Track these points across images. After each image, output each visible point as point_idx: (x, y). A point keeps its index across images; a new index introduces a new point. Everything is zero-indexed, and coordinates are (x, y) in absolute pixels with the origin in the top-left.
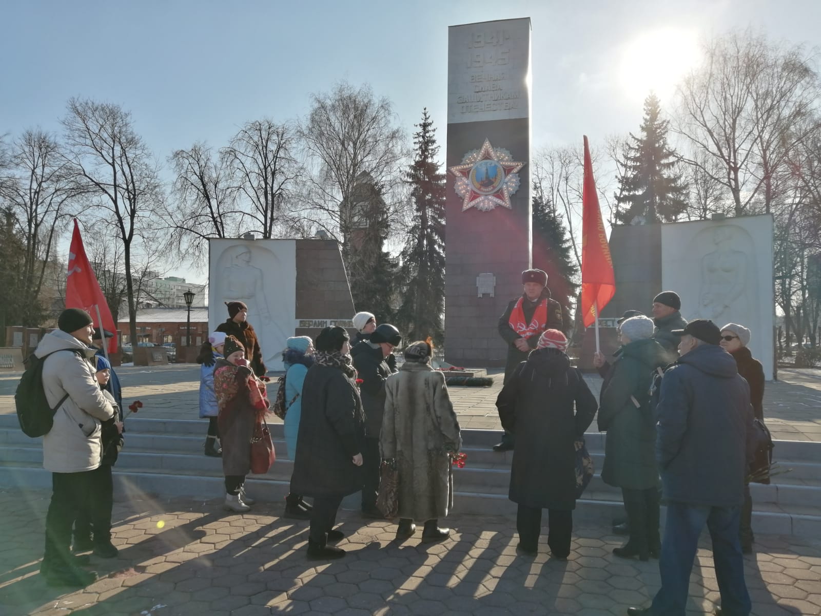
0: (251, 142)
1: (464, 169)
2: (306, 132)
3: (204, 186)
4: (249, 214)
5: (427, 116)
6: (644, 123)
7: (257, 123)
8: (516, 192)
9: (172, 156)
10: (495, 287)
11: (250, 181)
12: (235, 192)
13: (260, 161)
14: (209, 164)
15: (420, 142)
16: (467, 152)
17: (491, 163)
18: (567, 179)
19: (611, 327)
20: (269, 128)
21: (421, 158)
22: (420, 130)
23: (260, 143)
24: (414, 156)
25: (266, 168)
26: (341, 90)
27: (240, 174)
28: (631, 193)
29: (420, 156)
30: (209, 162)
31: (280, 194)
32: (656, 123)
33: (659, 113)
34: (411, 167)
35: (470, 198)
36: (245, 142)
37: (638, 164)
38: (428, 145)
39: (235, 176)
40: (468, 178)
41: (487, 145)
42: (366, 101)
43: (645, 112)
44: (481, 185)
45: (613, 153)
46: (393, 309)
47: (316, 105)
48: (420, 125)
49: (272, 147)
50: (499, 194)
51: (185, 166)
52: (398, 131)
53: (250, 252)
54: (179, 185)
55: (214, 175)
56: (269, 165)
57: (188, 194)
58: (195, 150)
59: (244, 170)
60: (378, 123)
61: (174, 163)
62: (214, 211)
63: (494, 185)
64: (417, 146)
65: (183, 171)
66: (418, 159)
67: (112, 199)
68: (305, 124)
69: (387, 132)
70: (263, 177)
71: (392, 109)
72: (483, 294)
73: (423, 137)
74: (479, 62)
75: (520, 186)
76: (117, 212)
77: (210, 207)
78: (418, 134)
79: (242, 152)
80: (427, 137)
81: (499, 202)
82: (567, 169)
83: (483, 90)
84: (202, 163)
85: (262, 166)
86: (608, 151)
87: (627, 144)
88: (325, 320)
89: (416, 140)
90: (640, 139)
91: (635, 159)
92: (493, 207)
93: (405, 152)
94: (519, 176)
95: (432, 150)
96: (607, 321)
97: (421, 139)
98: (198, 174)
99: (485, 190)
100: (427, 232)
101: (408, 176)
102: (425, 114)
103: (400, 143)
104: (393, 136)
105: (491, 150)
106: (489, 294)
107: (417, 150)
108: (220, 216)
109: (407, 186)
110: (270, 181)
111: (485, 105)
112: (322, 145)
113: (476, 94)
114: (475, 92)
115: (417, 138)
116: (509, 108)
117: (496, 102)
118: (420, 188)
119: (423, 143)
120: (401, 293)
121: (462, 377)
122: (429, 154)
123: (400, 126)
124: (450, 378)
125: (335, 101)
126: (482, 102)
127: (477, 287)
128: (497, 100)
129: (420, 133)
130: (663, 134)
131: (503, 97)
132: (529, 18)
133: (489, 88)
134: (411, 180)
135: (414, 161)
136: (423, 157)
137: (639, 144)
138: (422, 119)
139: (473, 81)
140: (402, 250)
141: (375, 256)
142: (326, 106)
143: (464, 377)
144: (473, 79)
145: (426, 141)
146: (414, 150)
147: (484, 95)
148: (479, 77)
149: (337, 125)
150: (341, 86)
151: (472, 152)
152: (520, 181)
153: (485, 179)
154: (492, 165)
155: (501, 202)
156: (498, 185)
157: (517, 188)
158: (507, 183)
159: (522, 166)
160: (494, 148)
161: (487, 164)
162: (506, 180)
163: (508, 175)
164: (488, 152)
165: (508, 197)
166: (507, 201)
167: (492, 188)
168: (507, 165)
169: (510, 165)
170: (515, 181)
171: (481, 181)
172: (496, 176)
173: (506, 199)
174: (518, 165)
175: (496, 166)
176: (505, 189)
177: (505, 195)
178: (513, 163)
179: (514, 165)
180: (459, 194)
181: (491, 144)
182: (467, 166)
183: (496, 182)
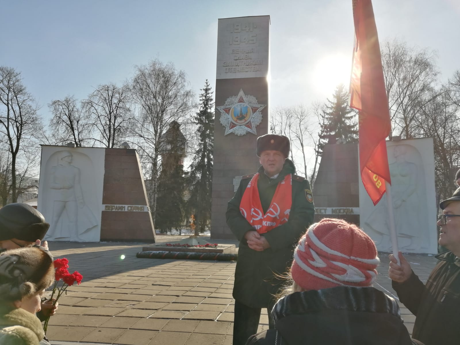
0: (103, 98)
1: (226, 108)
2: (131, 88)
3: (71, 122)
4: (99, 141)
5: (208, 84)
6: (336, 93)
7: (107, 86)
8: (260, 124)
9: (51, 103)
11: (100, 121)
12: (91, 127)
13: (107, 109)
14: (75, 109)
15: (203, 100)
16: (228, 98)
18: (290, 127)
19: (324, 214)
20: (114, 89)
21: (204, 109)
22: (203, 92)
23: (107, 98)
24: (199, 107)
25: (110, 113)
26: (154, 64)
27: (94, 116)
28: (328, 134)
29: (203, 108)
30: (74, 108)
31: (119, 129)
32: (342, 93)
33: (343, 88)
34: (198, 114)
35: (230, 127)
36: (98, 97)
37: (332, 117)
38: (208, 101)
39: (90, 117)
40: (228, 113)
41: (241, 93)
42: (170, 72)
43: (336, 87)
44: (237, 118)
45: (316, 112)
46: (184, 200)
47: (138, 73)
48: (204, 90)
49: (115, 101)
50: (249, 125)
51: (60, 110)
52: (190, 92)
53: (72, 156)
54: (55, 121)
55: (77, 116)
56: (113, 111)
57: (60, 126)
58: (67, 101)
59: (97, 114)
60: (177, 87)
61: (52, 109)
62: (76, 137)
63: (246, 119)
64: (202, 102)
65: (58, 113)
66: (202, 109)
67: (5, 126)
68: (131, 83)
69: (182, 92)
70: (108, 118)
71: (187, 78)
73: (205, 97)
74: (237, 41)
75: (262, 120)
76: (9, 135)
77: (74, 135)
78: (202, 95)
79: (96, 103)
80: (208, 97)
81: (249, 130)
82: (290, 121)
83: (240, 59)
84: (70, 108)
85: (108, 112)
86: (313, 110)
87: (326, 105)
88: (124, 206)
89: (201, 98)
90: (333, 102)
91: (330, 114)
92: (245, 133)
93: (194, 105)
94: (262, 114)
95: (211, 104)
96: (321, 209)
97: (204, 98)
98: (68, 115)
99: (240, 122)
100: (207, 153)
101: (195, 119)
102: (207, 83)
103: (191, 99)
104: (187, 94)
105: (244, 96)
107: (201, 104)
108: (80, 141)
109: (195, 125)
110: (113, 121)
111: (240, 68)
112: (142, 97)
113: (235, 61)
114: (234, 60)
115: (202, 97)
116: (255, 70)
117: (247, 67)
118: (203, 127)
119: (205, 100)
120: (189, 190)
121: (214, 253)
122: (209, 107)
123: (191, 89)
124: (204, 254)
125: (150, 71)
126: (238, 66)
127: (234, 185)
128: (248, 65)
129: (204, 94)
130: (346, 100)
131: (252, 63)
132: (269, 16)
133: (243, 58)
134: (197, 122)
135: (200, 110)
136: (205, 108)
137: (333, 105)
138: (205, 86)
139: (233, 53)
140: (191, 164)
141: (175, 167)
142: (145, 74)
143: (216, 253)
144: (233, 52)
145: (207, 99)
146: (200, 104)
147: (240, 62)
148: (237, 51)
149: (151, 86)
150: (155, 62)
151: (231, 98)
152: (262, 117)
153: (239, 115)
154: (245, 106)
155: (250, 130)
156: (248, 119)
157: (260, 121)
158: (253, 118)
159: (263, 107)
160: (246, 95)
161: (241, 105)
162: (253, 116)
163: (254, 113)
164: (242, 98)
165: (255, 127)
166: (254, 129)
167: (244, 121)
168: (254, 106)
169: (256, 106)
170: (259, 117)
171: (237, 117)
172: (247, 113)
173: (253, 128)
174: (261, 107)
175: (247, 107)
176: (253, 122)
177: (253, 125)
178: (258, 105)
179: (259, 107)
180: (223, 124)
181: (244, 92)
182: (228, 106)
183: (247, 117)
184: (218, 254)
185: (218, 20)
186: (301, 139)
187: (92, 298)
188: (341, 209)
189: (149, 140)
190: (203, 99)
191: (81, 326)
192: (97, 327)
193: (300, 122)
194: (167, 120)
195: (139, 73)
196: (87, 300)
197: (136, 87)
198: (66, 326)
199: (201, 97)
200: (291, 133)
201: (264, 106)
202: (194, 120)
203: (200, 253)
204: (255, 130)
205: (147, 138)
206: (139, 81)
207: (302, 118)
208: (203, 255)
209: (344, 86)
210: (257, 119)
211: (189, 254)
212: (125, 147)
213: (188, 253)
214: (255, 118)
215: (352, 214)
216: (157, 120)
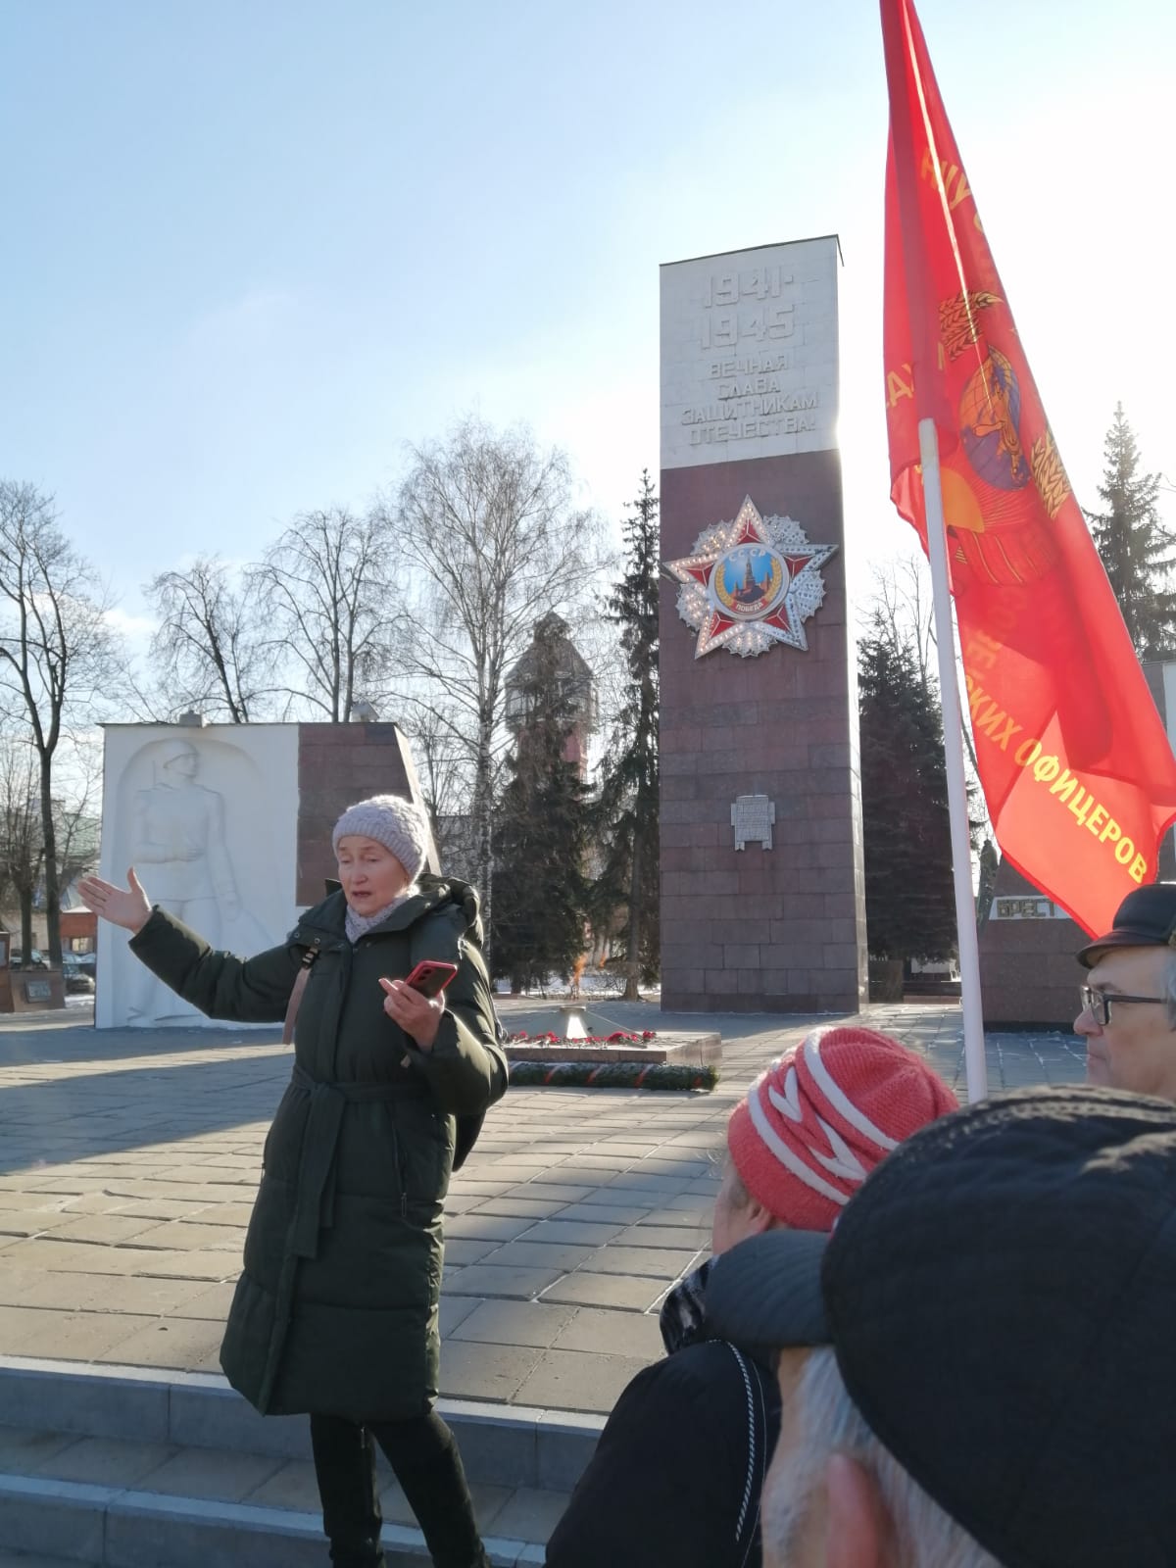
0: (309, 553)
1: (699, 566)
2: (394, 516)
3: (214, 640)
4: (303, 694)
5: (650, 486)
6: (1107, 482)
7: (320, 517)
8: (816, 611)
9: (152, 583)
10: (773, 825)
11: (304, 629)
12: (276, 652)
13: (325, 591)
14: (224, 598)
15: (635, 538)
16: (704, 529)
17: (759, 551)
19: (1048, 917)
20: (343, 524)
21: (638, 569)
22: (636, 513)
23: (323, 554)
24: (623, 565)
25: (335, 603)
26: (465, 433)
27: (284, 616)
29: (637, 565)
30: (222, 593)
31: (368, 653)
32: (1131, 480)
33: (1136, 460)
34: (619, 588)
35: (712, 629)
36: (294, 553)
38: (652, 543)
39: (274, 619)
40: (706, 584)
41: (748, 512)
42: (520, 455)
43: (1108, 458)
44: (738, 599)
46: (585, 880)
47: (414, 464)
48: (637, 504)
49: (349, 561)
50: (778, 618)
51: (179, 604)
52: (588, 515)
53: (196, 754)
54: (165, 640)
55: (231, 618)
56: (344, 596)
57: (180, 656)
58: (200, 573)
59: (293, 608)
60: (544, 502)
61: (156, 600)
62: (231, 688)
63: (765, 597)
64: (630, 546)
65: (175, 612)
66: (632, 571)
67: (17, 666)
68: (392, 502)
69: (561, 519)
70: (330, 619)
72: (747, 843)
73: (643, 528)
74: (728, 335)
75: (824, 599)
76: (28, 695)
77: (225, 681)
78: (631, 522)
79: (290, 573)
80: (651, 528)
81: (779, 634)
83: (739, 394)
84: (210, 596)
85: (329, 601)
89: (629, 534)
90: (1099, 514)
92: (766, 648)
93: (604, 557)
94: (821, 577)
96: (1035, 902)
97: (638, 532)
98: (203, 618)
99: (746, 609)
100: (653, 717)
101: (611, 605)
102: (646, 482)
103: (594, 539)
104: (580, 524)
105: (757, 522)
106: (760, 842)
107: (630, 554)
108: (242, 700)
109: (608, 626)
110: (344, 628)
111: (742, 425)
112: (429, 545)
113: (723, 402)
114: (720, 399)
115: (629, 529)
116: (794, 430)
117: (766, 419)
118: (636, 631)
119: (641, 540)
120: (600, 844)
121: (634, 1064)
122: (655, 560)
123: (592, 505)
124: (603, 1066)
125: (453, 455)
126: (735, 419)
127: (733, 827)
128: (768, 414)
129: (636, 519)
130: (1148, 503)
131: (781, 407)
132: (836, 236)
133: (750, 389)
134: (617, 614)
135: (625, 575)
136: (642, 567)
137: (1098, 526)
138: (640, 492)
139: (715, 376)
140: (603, 757)
141: (549, 769)
142: (436, 468)
143: (640, 1065)
144: (716, 372)
145: (648, 535)
146: (624, 553)
147: (740, 405)
148: (729, 367)
149: (459, 504)
150: (467, 424)
151: (714, 528)
152: (824, 586)
153: (745, 587)
154: (760, 554)
155: (783, 636)
156: (774, 598)
157: (817, 603)
158: (793, 593)
159: (827, 554)
160: (765, 517)
161: (748, 553)
162: (792, 585)
163: (796, 574)
164: (751, 526)
165: (798, 623)
166: (797, 632)
167: (761, 604)
168: (795, 552)
169: (802, 552)
170: (814, 588)
171: (737, 591)
172: (768, 579)
173: (793, 627)
174: (818, 552)
175: (768, 556)
176: (792, 607)
177: (791, 618)
178: (809, 547)
179: (810, 552)
180: (688, 621)
181: (756, 507)
182: (705, 558)
183: (771, 590)
184: (649, 1067)
185: (658, 267)
187: (184, 1219)
189: (458, 686)
190: (634, 536)
191: (115, 1313)
192: (158, 1316)
194: (518, 613)
195: (419, 464)
196: (167, 1227)
197: (409, 514)
198: (72, 1311)
199: (627, 529)
201: (830, 548)
202: (608, 608)
203: (589, 1066)
204: (800, 633)
205: (452, 679)
206: (419, 491)
208: (597, 1072)
209: (1140, 454)
210: (806, 595)
211: (552, 1067)
213: (550, 1064)
214: (800, 594)
216: (484, 617)
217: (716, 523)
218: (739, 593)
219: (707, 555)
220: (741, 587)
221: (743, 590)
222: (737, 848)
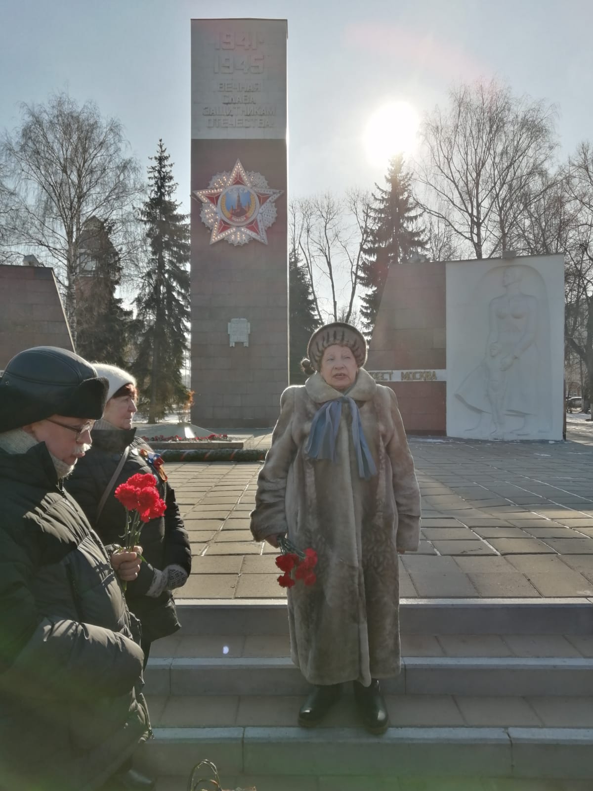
1: (212, 194)
5: (163, 149)
6: (389, 174)
8: (272, 225)
10: (249, 334)
16: (215, 175)
17: (244, 189)
18: (308, 232)
21: (157, 195)
22: (155, 163)
24: (149, 192)
26: (60, 103)
28: (376, 246)
29: (156, 193)
32: (400, 175)
33: (402, 165)
34: (146, 204)
35: (219, 229)
37: (383, 216)
38: (164, 181)
40: (216, 205)
41: (238, 167)
42: (92, 121)
43: (390, 163)
44: (232, 214)
45: (353, 207)
46: (127, 363)
47: (29, 119)
48: (156, 158)
50: (253, 226)
52: (130, 161)
60: (107, 149)
63: (247, 214)
64: (153, 182)
66: (153, 195)
68: (16, 139)
69: (117, 161)
71: (124, 134)
72: (236, 343)
73: (159, 172)
74: (229, 67)
75: (276, 218)
78: (153, 168)
80: (164, 172)
81: (253, 235)
82: (308, 221)
83: (234, 102)
86: (349, 204)
87: (373, 195)
89: (152, 175)
90: (385, 190)
91: (380, 211)
92: (247, 242)
93: (138, 187)
95: (169, 187)
96: (383, 374)
97: (157, 174)
99: (237, 220)
100: (164, 277)
101: (142, 214)
102: (161, 146)
103: (132, 176)
104: (125, 167)
105: (243, 174)
106: (243, 343)
107: (152, 186)
109: (141, 225)
111: (235, 119)
112: (39, 168)
113: (226, 105)
114: (224, 103)
115: (152, 172)
116: (263, 126)
117: (248, 118)
118: (156, 229)
119: (159, 178)
120: (135, 344)
121: (227, 449)
122: (166, 191)
123: (132, 156)
124: (211, 451)
125: (53, 116)
126: (232, 116)
127: (229, 335)
128: (249, 115)
129: (156, 167)
130: (406, 187)
131: (256, 112)
132: (286, 20)
133: (240, 100)
134: (145, 219)
135: (150, 197)
136: (159, 194)
137: (384, 196)
138: (158, 152)
139: (222, 90)
140: (137, 297)
141: (106, 302)
142: (42, 122)
143: (231, 449)
144: (222, 87)
145: (162, 176)
146: (149, 185)
147: (235, 108)
148: (229, 86)
149: (56, 146)
150: (61, 98)
151: (221, 175)
152: (277, 212)
153: (236, 208)
154: (245, 192)
155: (256, 236)
156: (251, 216)
157: (273, 220)
158: (261, 214)
159: (279, 195)
160: (247, 172)
161: (239, 190)
162: (260, 210)
163: (263, 204)
164: (240, 176)
165: (264, 230)
166: (263, 234)
167: (245, 218)
168: (262, 192)
169: (266, 192)
170: (272, 212)
171: (232, 210)
172: (249, 205)
173: (261, 233)
174: (274, 193)
175: (249, 192)
176: (260, 221)
177: (260, 227)
178: (269, 190)
179: (268, 193)
180: (206, 224)
181: (243, 166)
182: (215, 191)
183: (250, 211)
184: (236, 450)
185: (190, 21)
186: (327, 254)
188: (416, 373)
189: (57, 252)
190: (154, 176)
193: (326, 224)
194: (90, 213)
195: (31, 118)
197: (26, 147)
199: (150, 172)
200: (311, 244)
201: (279, 192)
202: (140, 215)
203: (204, 451)
204: (264, 236)
205: (54, 249)
207: (328, 217)
208: (209, 453)
209: (404, 162)
210: (267, 215)
211: (184, 452)
212: (30, 263)
213: (183, 451)
214: (265, 215)
215: (434, 380)
216: (72, 213)
217: (221, 172)
218: (233, 212)
219: (217, 189)
220: (234, 208)
221: (235, 210)
222: (231, 346)
